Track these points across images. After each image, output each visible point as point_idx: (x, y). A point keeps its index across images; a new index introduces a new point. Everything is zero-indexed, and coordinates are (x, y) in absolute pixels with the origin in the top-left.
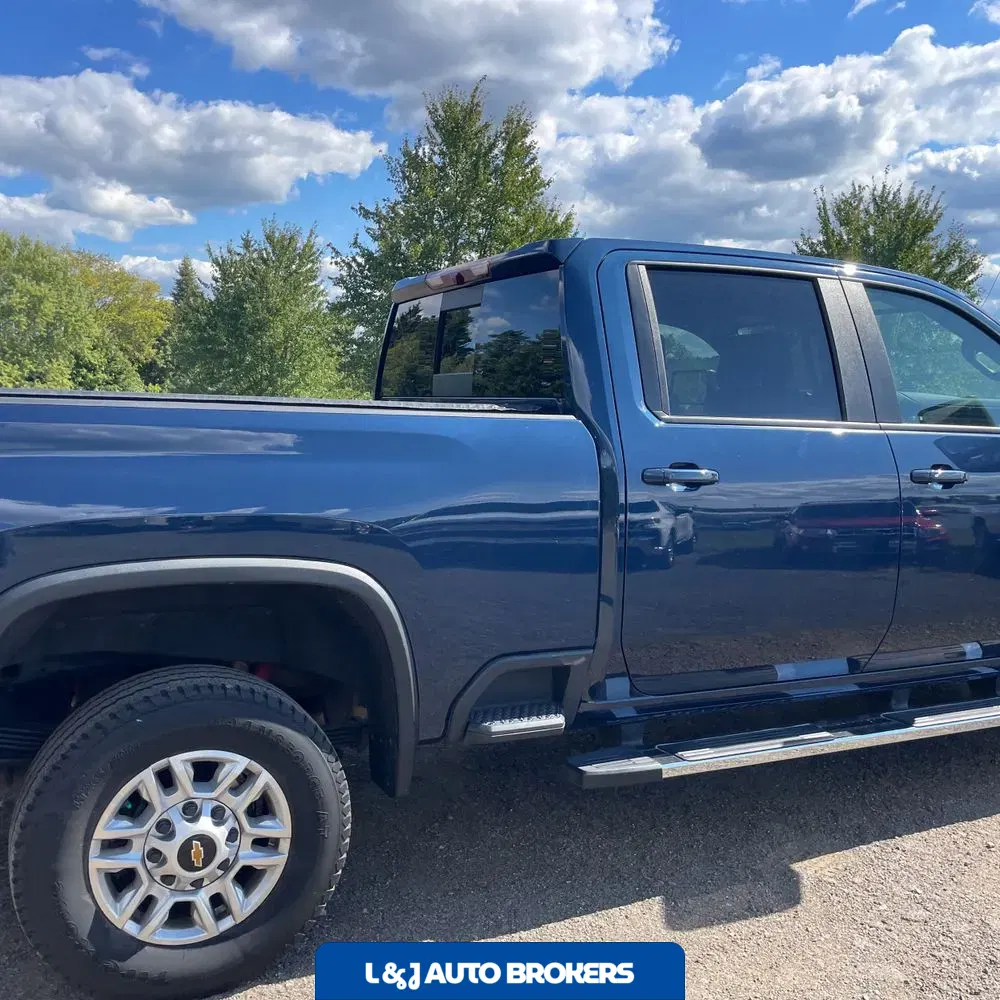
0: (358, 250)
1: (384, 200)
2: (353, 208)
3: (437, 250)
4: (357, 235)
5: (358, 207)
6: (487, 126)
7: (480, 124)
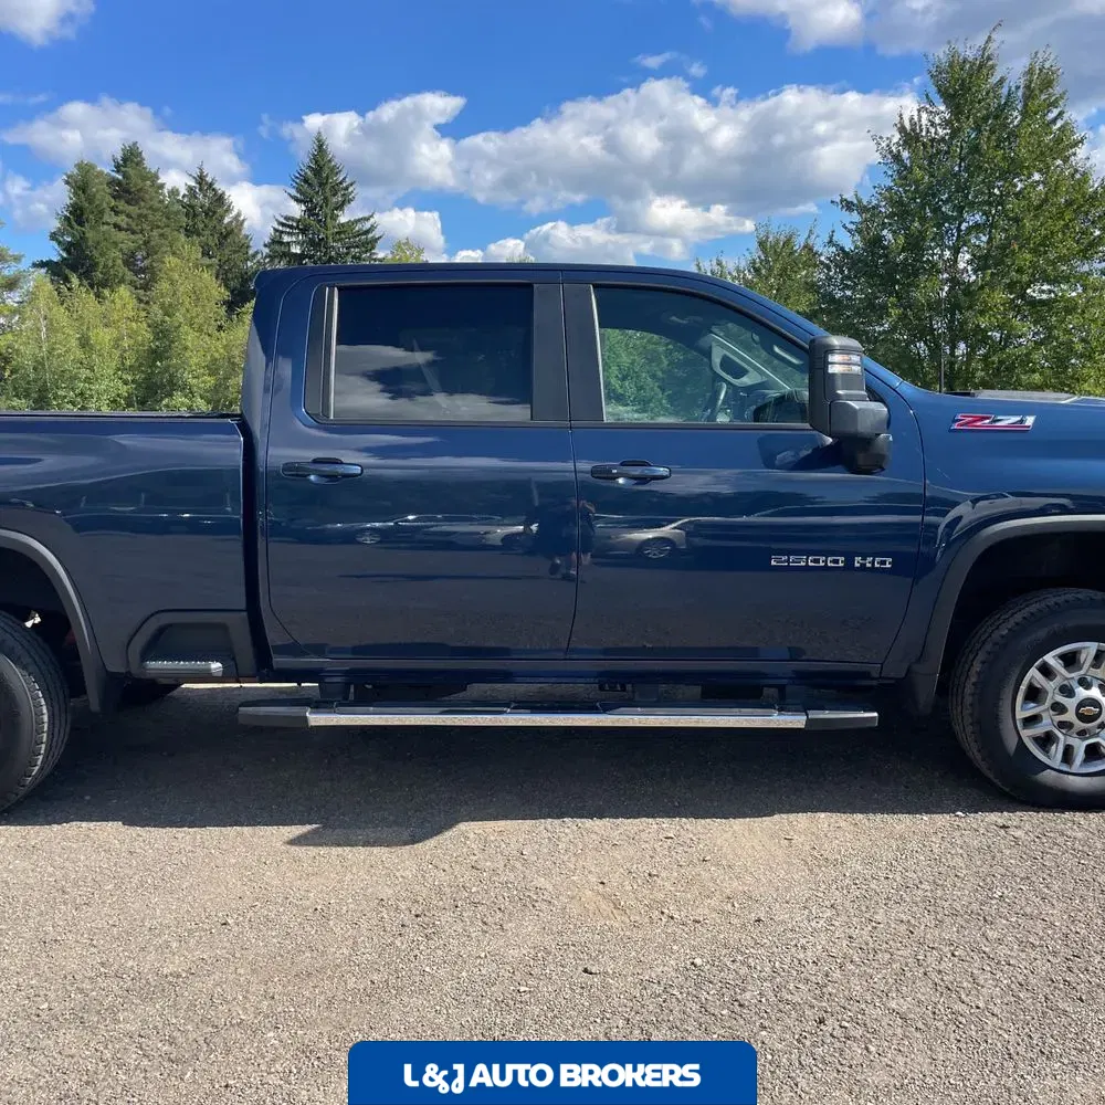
0: (834, 249)
1: (875, 187)
2: (832, 202)
3: (924, 239)
4: (833, 232)
5: (838, 199)
6: (1002, 81)
7: (993, 80)
